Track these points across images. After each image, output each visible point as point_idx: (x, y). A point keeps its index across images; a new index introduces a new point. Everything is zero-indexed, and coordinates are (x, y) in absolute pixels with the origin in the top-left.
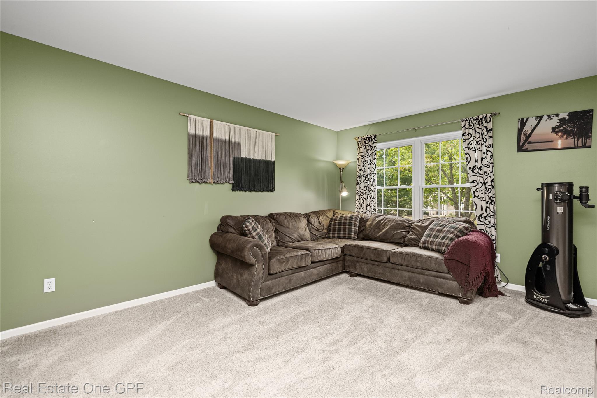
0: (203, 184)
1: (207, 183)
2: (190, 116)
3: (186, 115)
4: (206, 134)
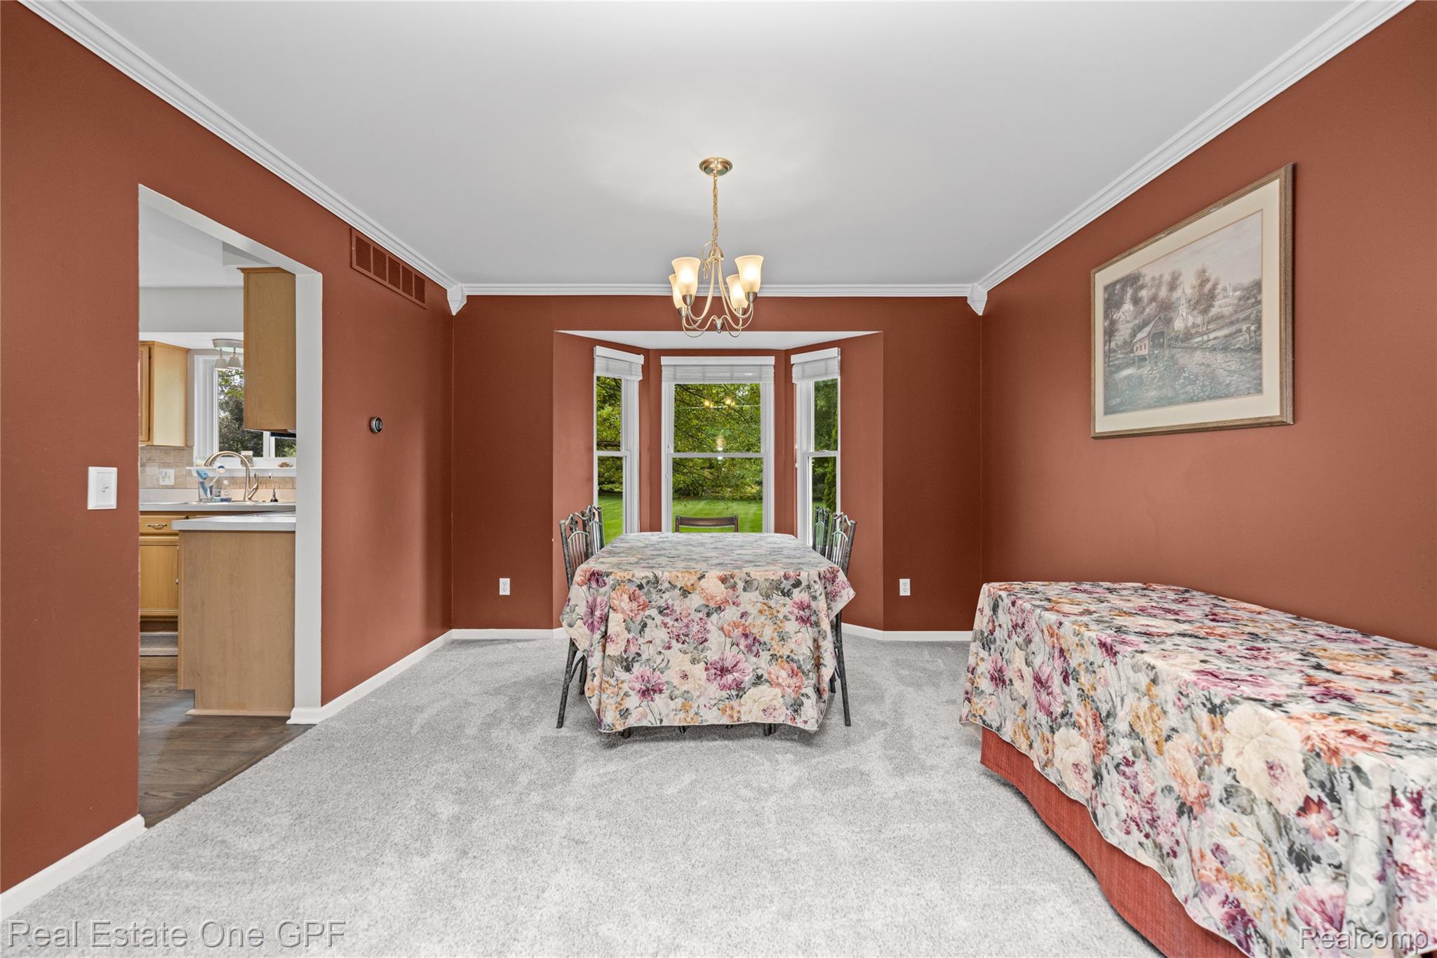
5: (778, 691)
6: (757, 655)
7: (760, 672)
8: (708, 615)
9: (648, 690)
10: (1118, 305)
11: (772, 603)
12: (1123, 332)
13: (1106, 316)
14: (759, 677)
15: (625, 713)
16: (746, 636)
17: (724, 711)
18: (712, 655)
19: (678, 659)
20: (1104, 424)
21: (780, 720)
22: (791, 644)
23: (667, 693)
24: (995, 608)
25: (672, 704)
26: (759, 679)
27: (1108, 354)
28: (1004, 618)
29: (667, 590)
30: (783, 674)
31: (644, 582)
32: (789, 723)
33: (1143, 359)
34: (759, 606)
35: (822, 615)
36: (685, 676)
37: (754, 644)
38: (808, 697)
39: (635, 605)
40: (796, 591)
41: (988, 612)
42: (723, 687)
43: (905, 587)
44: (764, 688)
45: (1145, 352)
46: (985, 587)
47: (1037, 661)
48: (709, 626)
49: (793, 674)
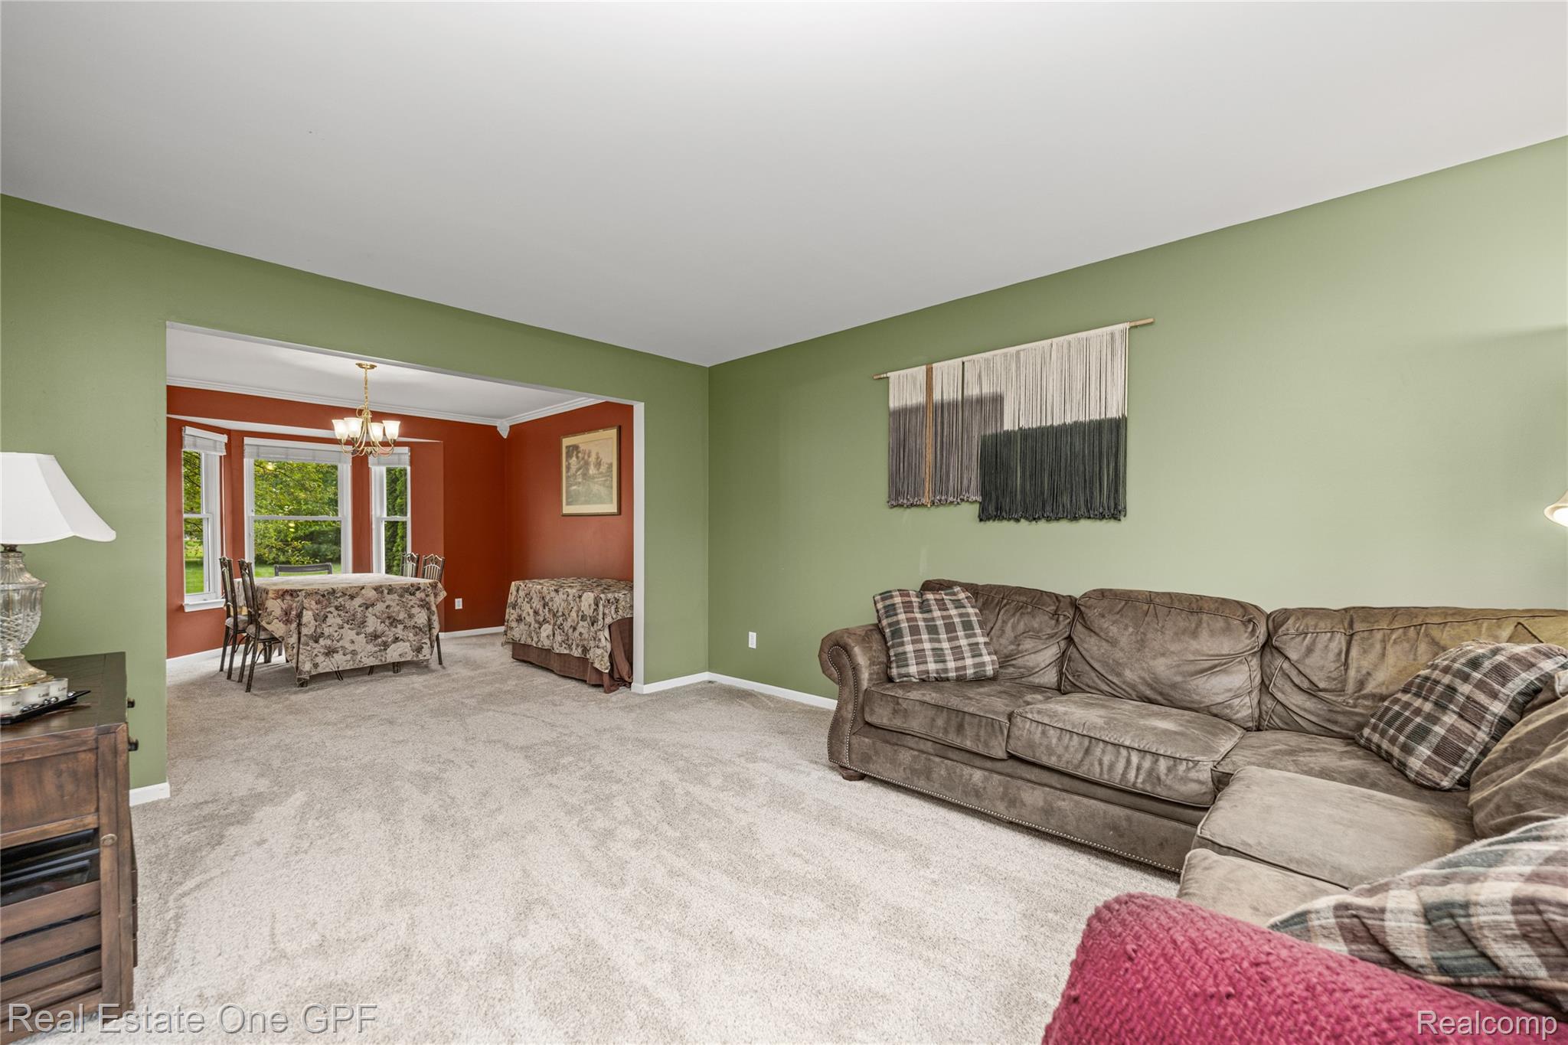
0: (913, 509)
1: (916, 506)
2: (889, 374)
3: (882, 376)
4: (914, 402)
5: (408, 644)
6: (396, 627)
7: (397, 636)
8: (367, 608)
9: (329, 652)
10: (571, 457)
11: (404, 600)
12: (573, 468)
13: (567, 460)
14: (397, 638)
15: (316, 666)
16: (389, 618)
17: (377, 658)
18: (370, 630)
19: (349, 634)
20: (567, 509)
21: (409, 659)
22: (416, 619)
23: (341, 652)
24: (517, 591)
25: (345, 658)
26: (396, 640)
27: (568, 477)
28: (522, 593)
29: (341, 596)
30: (411, 635)
31: (326, 593)
32: (415, 659)
33: (580, 483)
34: (397, 602)
35: (433, 603)
36: (353, 642)
37: (393, 622)
38: (426, 643)
39: (319, 606)
40: (418, 592)
41: (514, 593)
42: (375, 646)
43: (459, 604)
44: (401, 644)
45: (580, 480)
46: (513, 583)
47: (534, 605)
48: (367, 614)
49: (416, 634)
